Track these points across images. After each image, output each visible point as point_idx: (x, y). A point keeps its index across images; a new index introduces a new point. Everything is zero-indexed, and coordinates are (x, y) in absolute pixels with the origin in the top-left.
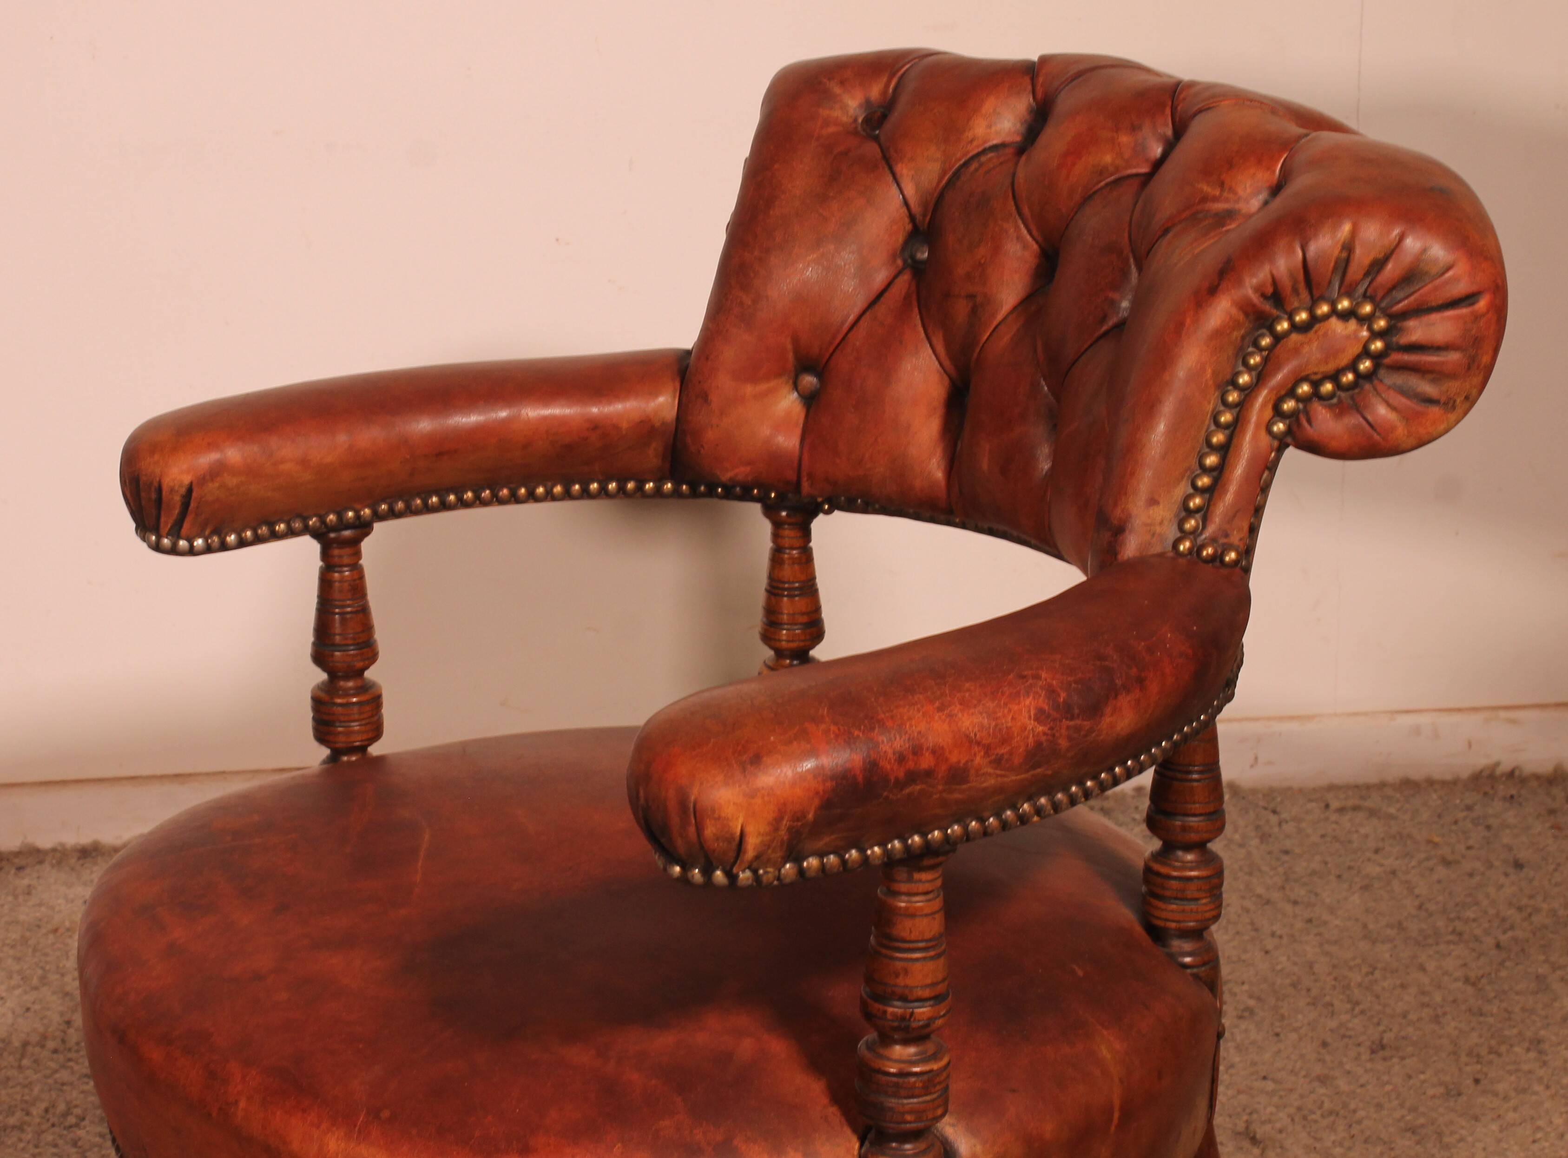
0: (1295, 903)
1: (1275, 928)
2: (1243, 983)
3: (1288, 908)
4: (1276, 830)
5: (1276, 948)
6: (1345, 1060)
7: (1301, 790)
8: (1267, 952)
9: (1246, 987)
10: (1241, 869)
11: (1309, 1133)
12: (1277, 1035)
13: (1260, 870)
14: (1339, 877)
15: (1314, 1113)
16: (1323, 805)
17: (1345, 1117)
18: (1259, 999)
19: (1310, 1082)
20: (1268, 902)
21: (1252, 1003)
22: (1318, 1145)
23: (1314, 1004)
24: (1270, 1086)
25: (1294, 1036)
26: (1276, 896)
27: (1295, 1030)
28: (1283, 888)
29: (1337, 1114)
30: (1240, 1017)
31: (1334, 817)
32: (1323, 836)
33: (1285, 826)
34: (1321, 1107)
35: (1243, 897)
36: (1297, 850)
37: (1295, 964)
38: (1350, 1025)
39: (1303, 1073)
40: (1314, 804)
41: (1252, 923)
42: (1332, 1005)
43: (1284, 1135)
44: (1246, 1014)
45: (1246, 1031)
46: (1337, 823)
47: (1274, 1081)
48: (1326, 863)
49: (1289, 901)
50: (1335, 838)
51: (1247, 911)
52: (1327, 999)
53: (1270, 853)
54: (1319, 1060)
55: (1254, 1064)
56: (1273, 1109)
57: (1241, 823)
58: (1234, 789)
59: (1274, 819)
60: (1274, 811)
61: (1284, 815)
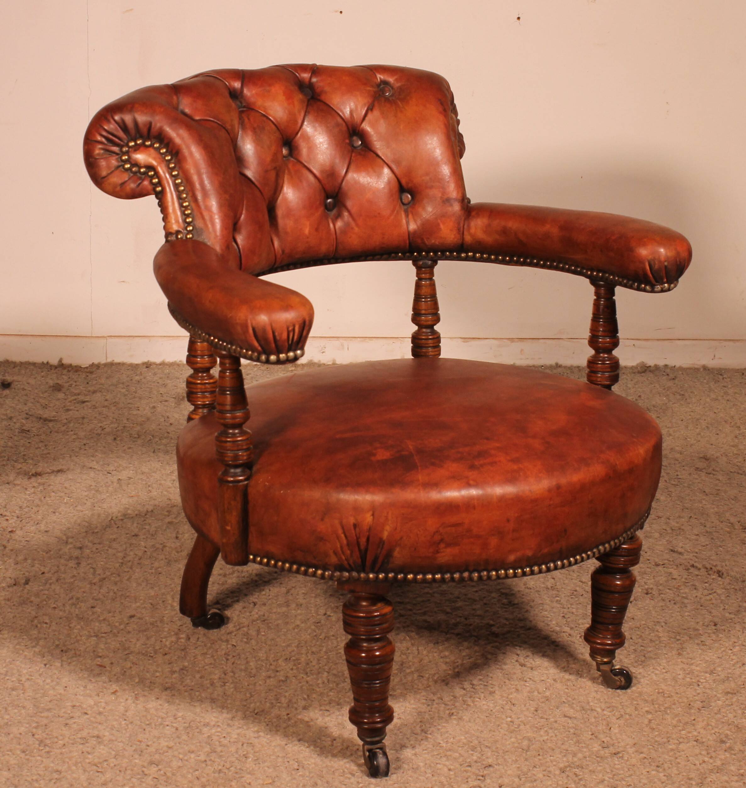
32: (740, 383)
57: (707, 377)
58: (705, 368)
59: (721, 377)
60: (721, 375)
61: (725, 376)
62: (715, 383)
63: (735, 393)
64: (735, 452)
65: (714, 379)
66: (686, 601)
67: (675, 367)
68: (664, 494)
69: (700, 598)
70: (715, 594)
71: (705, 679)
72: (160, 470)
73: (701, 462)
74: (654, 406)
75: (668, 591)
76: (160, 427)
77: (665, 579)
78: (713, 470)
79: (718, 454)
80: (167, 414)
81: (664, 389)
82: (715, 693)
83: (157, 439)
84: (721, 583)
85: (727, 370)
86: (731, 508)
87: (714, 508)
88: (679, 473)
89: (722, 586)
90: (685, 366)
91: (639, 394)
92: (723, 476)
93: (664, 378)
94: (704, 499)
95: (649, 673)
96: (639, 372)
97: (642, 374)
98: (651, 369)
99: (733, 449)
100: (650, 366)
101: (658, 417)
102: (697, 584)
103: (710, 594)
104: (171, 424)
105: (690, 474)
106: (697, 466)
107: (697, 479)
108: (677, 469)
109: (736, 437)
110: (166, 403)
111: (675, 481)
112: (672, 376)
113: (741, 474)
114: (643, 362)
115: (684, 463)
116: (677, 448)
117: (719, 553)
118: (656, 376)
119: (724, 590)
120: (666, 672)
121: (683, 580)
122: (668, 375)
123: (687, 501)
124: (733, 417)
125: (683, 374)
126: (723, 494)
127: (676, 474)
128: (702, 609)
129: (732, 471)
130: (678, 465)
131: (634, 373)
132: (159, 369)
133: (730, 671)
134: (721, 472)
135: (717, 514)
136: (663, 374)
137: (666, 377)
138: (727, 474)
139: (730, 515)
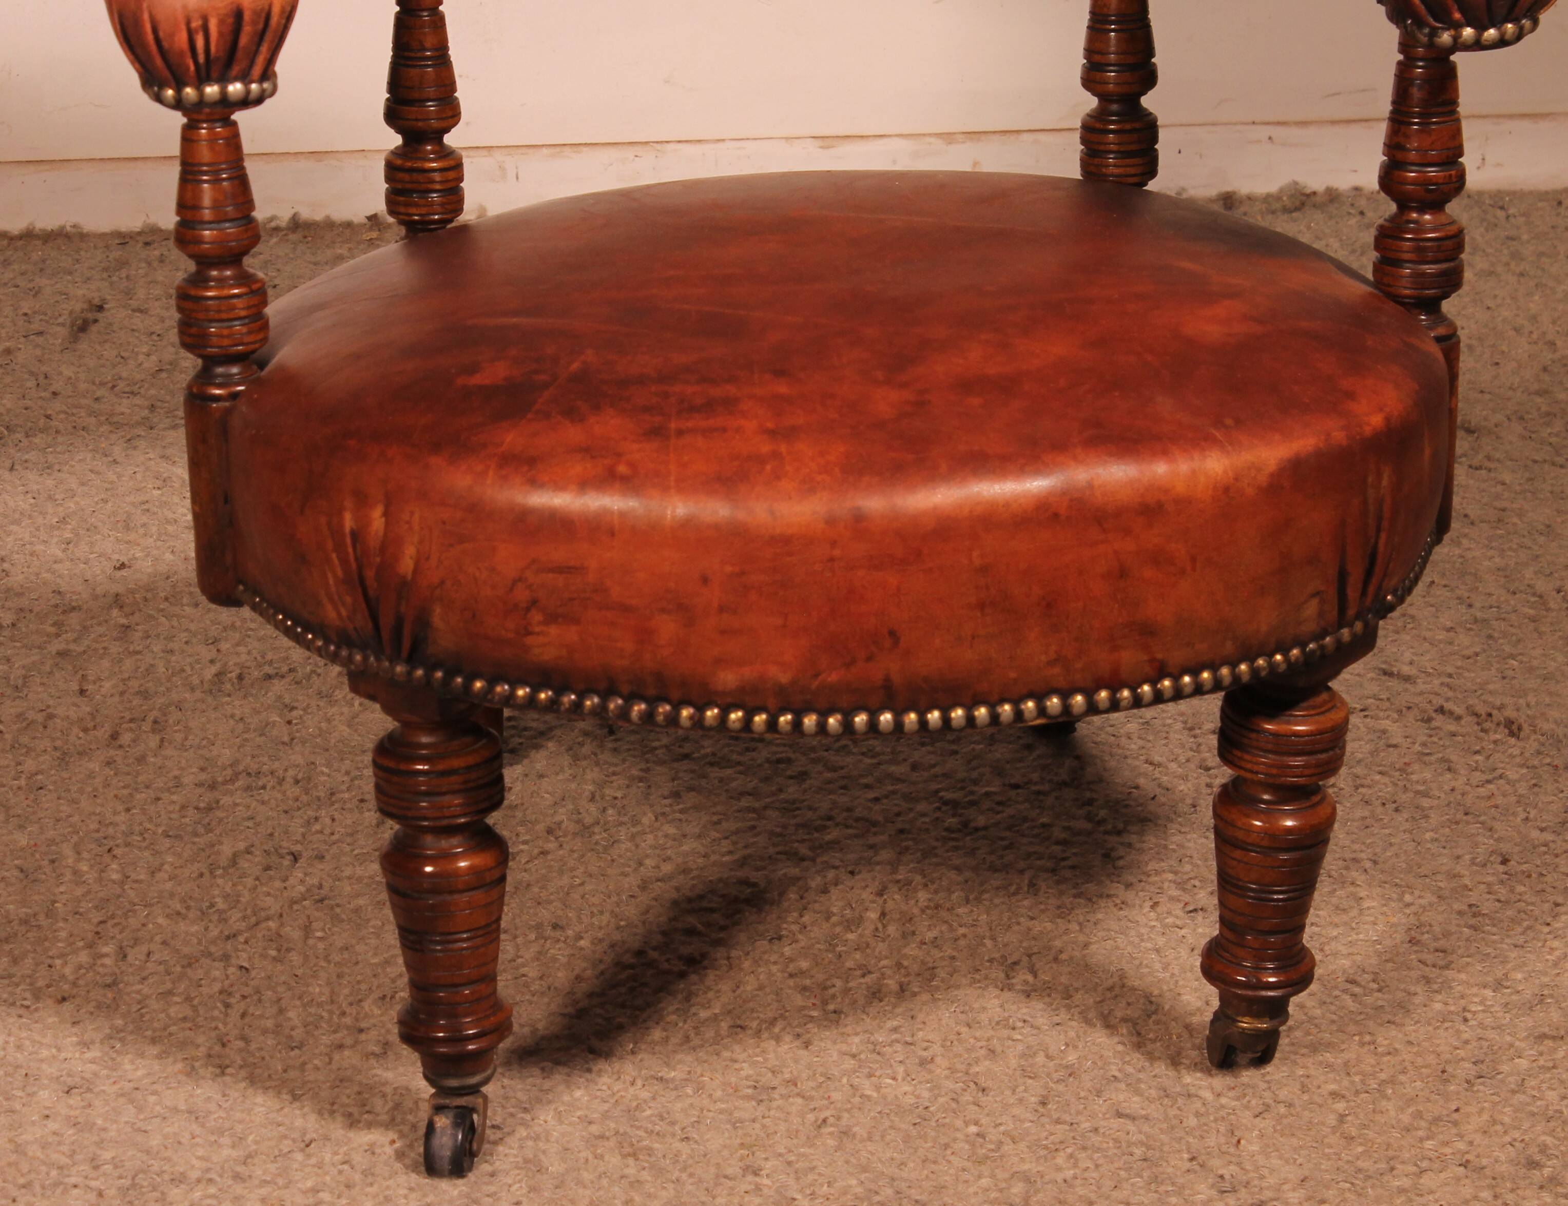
3: (1514, 279)
4: (1503, 221)
7: (1531, 193)
8: (1488, 308)
11: (1525, 428)
12: (1497, 364)
15: (1531, 415)
16: (1555, 203)
20: (1491, 274)
22: (1533, 436)
24: (1488, 396)
28: (1508, 264)
31: (1565, 212)
32: (1553, 228)
33: (1512, 220)
34: (1538, 411)
36: (1525, 237)
37: (1518, 316)
39: (1521, 389)
40: (1545, 204)
43: (1499, 429)
47: (1490, 393)
49: (1514, 273)
53: (1495, 238)
54: (1539, 381)
56: (1490, 412)
57: (1465, 216)
59: (1501, 214)
60: (1502, 208)
61: (1512, 211)
62: (1487, 230)
63: (1542, 254)
64: (1544, 408)
65: (1482, 221)
66: (1425, 802)
69: (1463, 795)
70: (1502, 781)
71: (1481, 1003)
72: (30, 517)
75: (1378, 777)
76: (28, 403)
77: (1368, 747)
78: (1489, 458)
79: (1499, 417)
80: (44, 368)
81: (1354, 251)
82: (1508, 1038)
83: (18, 436)
84: (1516, 751)
85: (1518, 195)
86: (1537, 556)
87: (1492, 557)
89: (1518, 760)
92: (1514, 472)
93: (1353, 221)
94: (1466, 536)
95: (1337, 993)
96: (1286, 210)
97: (1296, 214)
98: (1318, 199)
99: (1539, 400)
100: (1314, 193)
102: (1454, 758)
103: (1489, 782)
104: (55, 394)
109: (1545, 369)
110: (40, 340)
112: (1371, 215)
113: (1562, 467)
114: (1296, 183)
117: (1510, 673)
118: (1331, 218)
119: (1524, 771)
120: (1379, 990)
121: (1417, 748)
122: (1361, 213)
124: (1535, 317)
128: (1468, 823)
129: (1537, 458)
131: (1273, 212)
132: (16, 249)
133: (1546, 980)
134: (1509, 463)
135: (1500, 573)
136: (1349, 214)
137: (1359, 218)
138: (1526, 466)
139: (1535, 573)
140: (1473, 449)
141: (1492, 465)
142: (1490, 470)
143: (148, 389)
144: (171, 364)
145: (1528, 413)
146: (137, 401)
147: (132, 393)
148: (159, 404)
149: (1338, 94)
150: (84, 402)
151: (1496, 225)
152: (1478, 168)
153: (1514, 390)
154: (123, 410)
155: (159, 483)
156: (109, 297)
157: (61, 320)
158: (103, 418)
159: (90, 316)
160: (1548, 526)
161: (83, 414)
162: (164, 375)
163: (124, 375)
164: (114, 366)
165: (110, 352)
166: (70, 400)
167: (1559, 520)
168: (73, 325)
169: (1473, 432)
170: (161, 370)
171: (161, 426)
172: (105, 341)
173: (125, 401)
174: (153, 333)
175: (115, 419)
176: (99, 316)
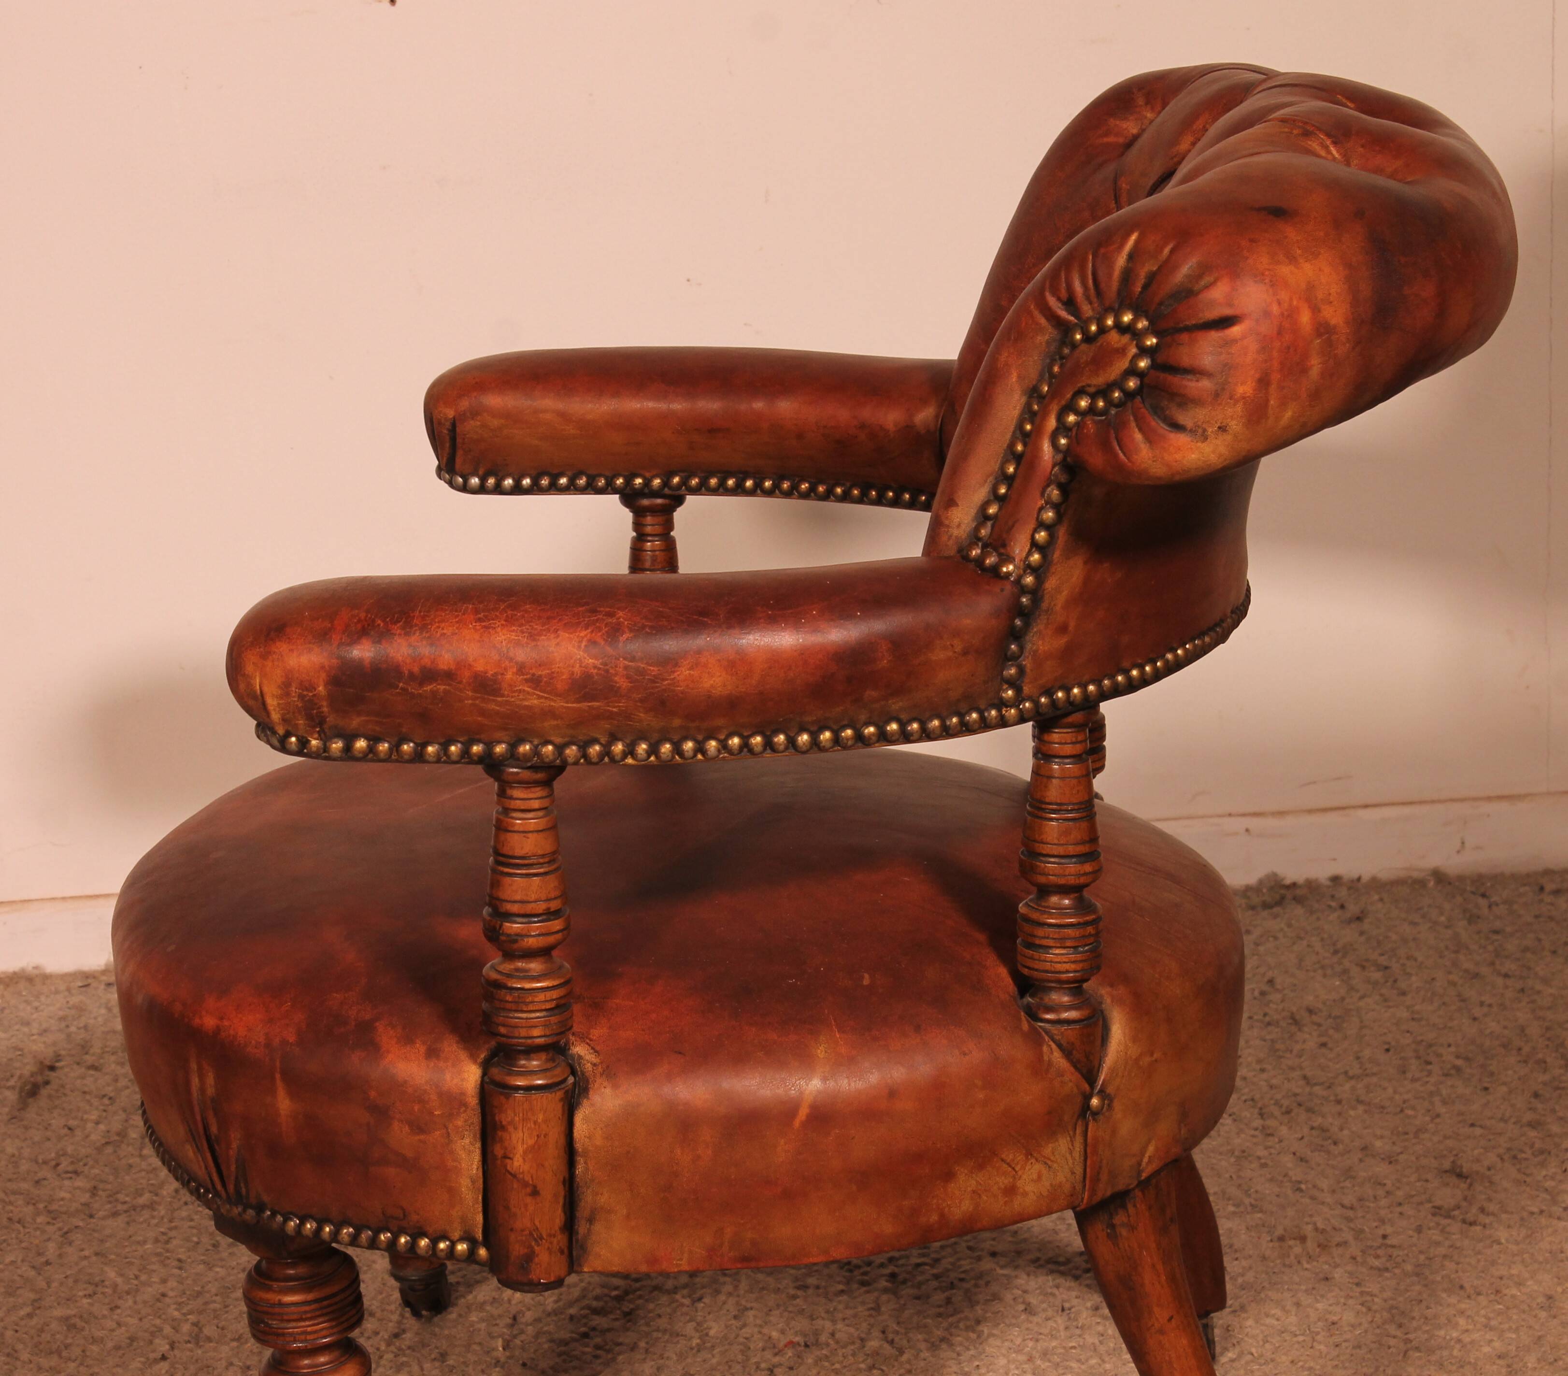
0: (1506, 976)
1: (1483, 999)
2: (1449, 1046)
3: (1500, 981)
4: (1486, 911)
5: (1485, 1015)
6: (1557, 1108)
7: (1514, 877)
8: (1475, 1019)
9: (1452, 1049)
10: (1447, 948)
11: (1519, 1170)
12: (1486, 1089)
13: (1467, 948)
14: (1554, 952)
15: (1524, 1152)
16: (1537, 887)
17: (1557, 1156)
18: (1467, 1059)
19: (1522, 1126)
20: (1476, 976)
21: (1459, 1062)
22: (1528, 1180)
23: (1525, 1062)
24: (1478, 1131)
25: (1504, 1089)
26: (1485, 970)
27: (1504, 1084)
28: (1492, 964)
29: (1549, 1153)
30: (1446, 1075)
31: (1548, 899)
32: (1536, 917)
33: (1494, 908)
34: (1532, 1146)
35: (1450, 973)
36: (1508, 929)
37: (1505, 1027)
38: (1564, 1078)
39: (1513, 1120)
40: (1527, 888)
41: (1459, 995)
42: (1545, 1062)
43: (1493, 1172)
44: (1453, 1072)
45: (1452, 1086)
46: (1552, 904)
47: (1481, 1127)
48: (1540, 940)
49: (1499, 974)
50: (1551, 918)
51: (1454, 984)
52: (1540, 1056)
53: (1479, 932)
54: (1530, 1109)
55: (1461, 1114)
56: (1482, 1150)
57: (1447, 906)
58: (1439, 876)
59: (1483, 902)
60: (1483, 895)
61: (1494, 899)
62: (1470, 921)
63: (1526, 949)
64: (1538, 1145)
65: (1465, 911)
67: (1359, 879)
68: (1351, 1302)
73: (1448, 1184)
74: (1310, 1011)
78: (1482, 1210)
79: (1491, 1158)
81: (1336, 952)
85: (1499, 879)
86: (1540, 1338)
87: (1491, 1341)
88: (1389, 1229)
90: (1384, 876)
91: (1270, 974)
92: (1509, 1227)
93: (1334, 916)
94: (1462, 1312)
96: (1266, 906)
97: (1276, 910)
98: (1299, 892)
99: (1533, 1134)
100: (1294, 885)
101: (1324, 1045)
105: (1419, 1230)
106: (1438, 1203)
107: (1438, 1244)
108: (1383, 1213)
109: (1536, 1095)
111: (1377, 1257)
112: (1353, 909)
113: (1559, 1218)
114: (1275, 875)
115: (1400, 1193)
116: (1378, 1144)
118: (1312, 912)
122: (1342, 907)
123: (1415, 1324)
124: (1522, 1029)
125: (1381, 900)
126: (1514, 1291)
127: (1381, 1232)
129: (1533, 1207)
130: (1383, 1202)
131: (1253, 908)
134: (1504, 1216)
135: (1501, 1362)
136: (1330, 907)
137: (1339, 913)
138: (1522, 1219)
139: (1539, 1360)
140: (1465, 1199)
141: (1487, 1220)
142: (1484, 1226)
143: (92, 1167)
144: (118, 1134)
145: (1522, 1151)
146: (80, 1182)
147: (76, 1172)
148: (101, 1186)
149: (1315, 782)
150: (24, 1186)
151: (1479, 917)
152: (1458, 852)
153: (1506, 1121)
154: (63, 1194)
155: (90, 1289)
156: (63, 1053)
157: (12, 1083)
158: (41, 1206)
159: (40, 1079)
160: (1550, 1297)
161: (20, 1202)
162: (109, 1149)
163: (70, 1149)
164: (60, 1138)
165: (57, 1122)
166: (9, 1185)
167: (1559, 1289)
168: (21, 1090)
169: (1466, 1178)
170: (107, 1143)
171: (101, 1214)
172: (56, 1107)
173: (67, 1183)
174: (104, 1096)
175: (54, 1207)
176: (53, 1074)
